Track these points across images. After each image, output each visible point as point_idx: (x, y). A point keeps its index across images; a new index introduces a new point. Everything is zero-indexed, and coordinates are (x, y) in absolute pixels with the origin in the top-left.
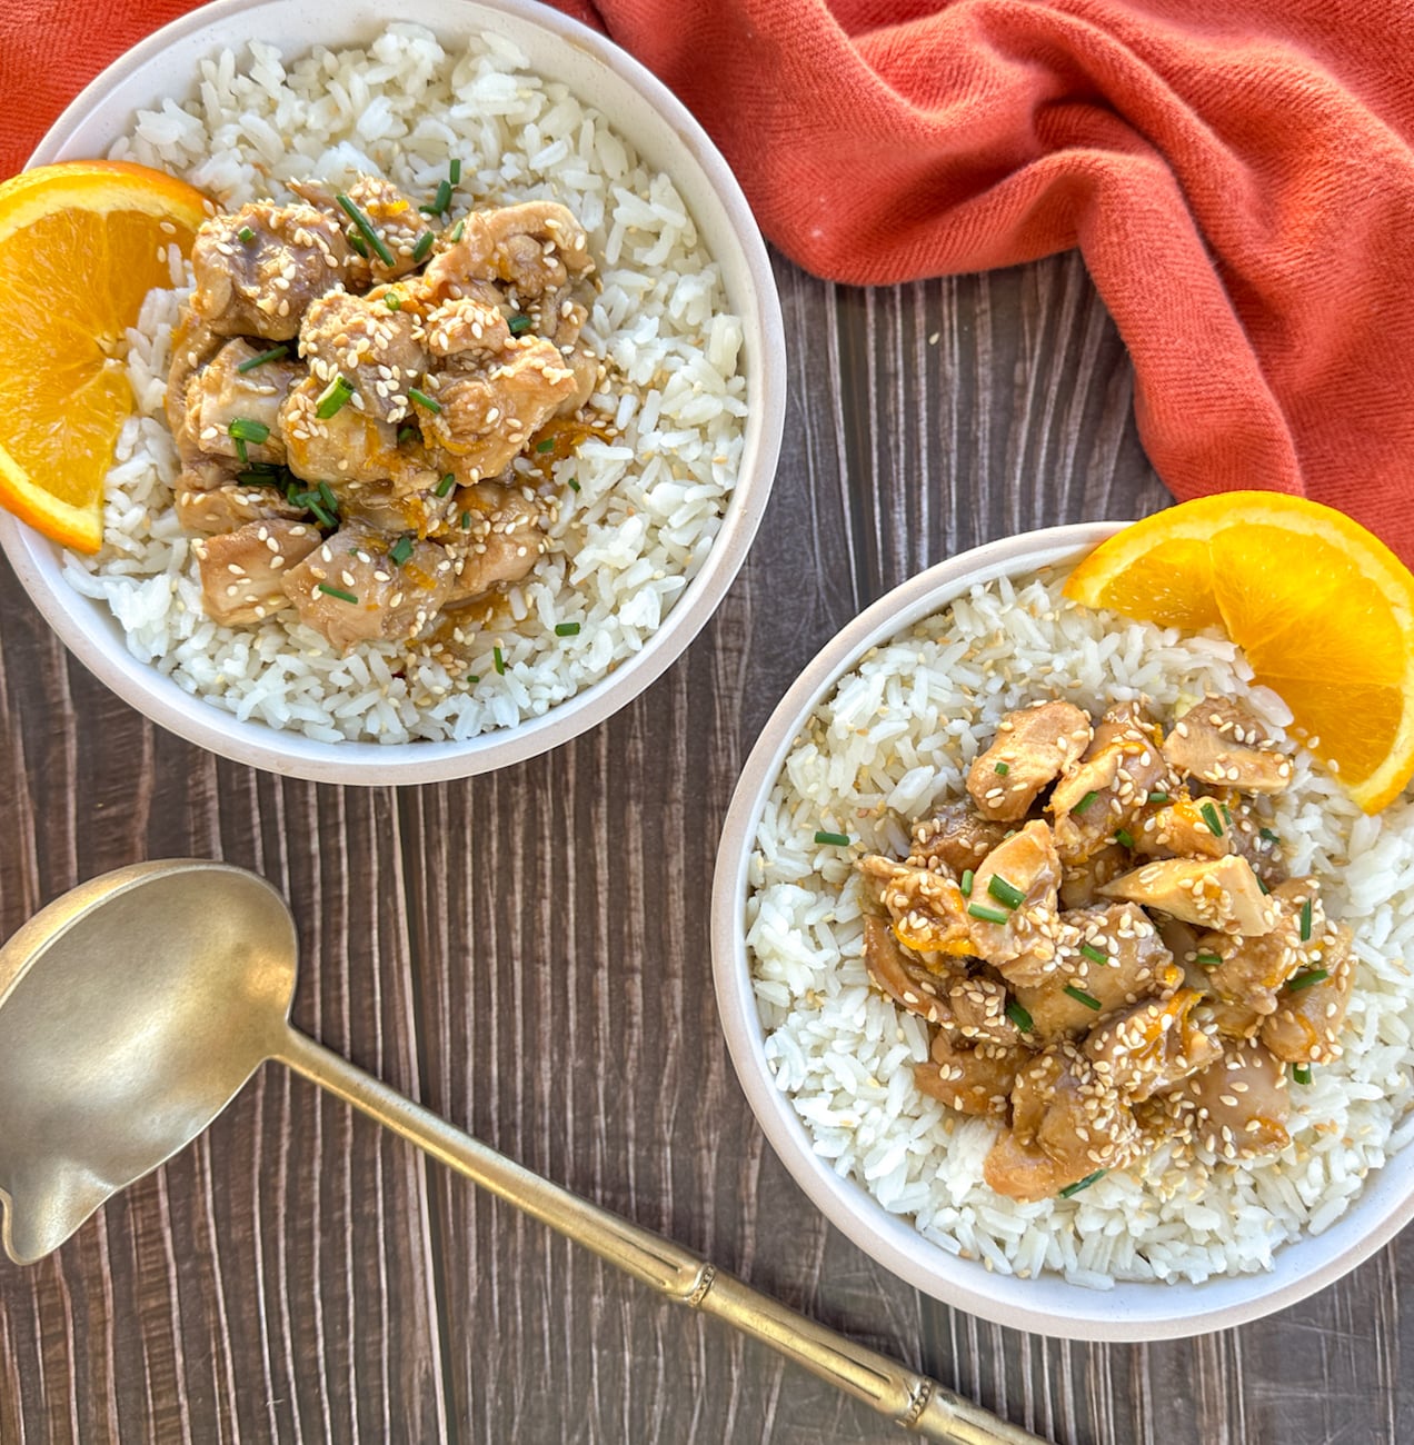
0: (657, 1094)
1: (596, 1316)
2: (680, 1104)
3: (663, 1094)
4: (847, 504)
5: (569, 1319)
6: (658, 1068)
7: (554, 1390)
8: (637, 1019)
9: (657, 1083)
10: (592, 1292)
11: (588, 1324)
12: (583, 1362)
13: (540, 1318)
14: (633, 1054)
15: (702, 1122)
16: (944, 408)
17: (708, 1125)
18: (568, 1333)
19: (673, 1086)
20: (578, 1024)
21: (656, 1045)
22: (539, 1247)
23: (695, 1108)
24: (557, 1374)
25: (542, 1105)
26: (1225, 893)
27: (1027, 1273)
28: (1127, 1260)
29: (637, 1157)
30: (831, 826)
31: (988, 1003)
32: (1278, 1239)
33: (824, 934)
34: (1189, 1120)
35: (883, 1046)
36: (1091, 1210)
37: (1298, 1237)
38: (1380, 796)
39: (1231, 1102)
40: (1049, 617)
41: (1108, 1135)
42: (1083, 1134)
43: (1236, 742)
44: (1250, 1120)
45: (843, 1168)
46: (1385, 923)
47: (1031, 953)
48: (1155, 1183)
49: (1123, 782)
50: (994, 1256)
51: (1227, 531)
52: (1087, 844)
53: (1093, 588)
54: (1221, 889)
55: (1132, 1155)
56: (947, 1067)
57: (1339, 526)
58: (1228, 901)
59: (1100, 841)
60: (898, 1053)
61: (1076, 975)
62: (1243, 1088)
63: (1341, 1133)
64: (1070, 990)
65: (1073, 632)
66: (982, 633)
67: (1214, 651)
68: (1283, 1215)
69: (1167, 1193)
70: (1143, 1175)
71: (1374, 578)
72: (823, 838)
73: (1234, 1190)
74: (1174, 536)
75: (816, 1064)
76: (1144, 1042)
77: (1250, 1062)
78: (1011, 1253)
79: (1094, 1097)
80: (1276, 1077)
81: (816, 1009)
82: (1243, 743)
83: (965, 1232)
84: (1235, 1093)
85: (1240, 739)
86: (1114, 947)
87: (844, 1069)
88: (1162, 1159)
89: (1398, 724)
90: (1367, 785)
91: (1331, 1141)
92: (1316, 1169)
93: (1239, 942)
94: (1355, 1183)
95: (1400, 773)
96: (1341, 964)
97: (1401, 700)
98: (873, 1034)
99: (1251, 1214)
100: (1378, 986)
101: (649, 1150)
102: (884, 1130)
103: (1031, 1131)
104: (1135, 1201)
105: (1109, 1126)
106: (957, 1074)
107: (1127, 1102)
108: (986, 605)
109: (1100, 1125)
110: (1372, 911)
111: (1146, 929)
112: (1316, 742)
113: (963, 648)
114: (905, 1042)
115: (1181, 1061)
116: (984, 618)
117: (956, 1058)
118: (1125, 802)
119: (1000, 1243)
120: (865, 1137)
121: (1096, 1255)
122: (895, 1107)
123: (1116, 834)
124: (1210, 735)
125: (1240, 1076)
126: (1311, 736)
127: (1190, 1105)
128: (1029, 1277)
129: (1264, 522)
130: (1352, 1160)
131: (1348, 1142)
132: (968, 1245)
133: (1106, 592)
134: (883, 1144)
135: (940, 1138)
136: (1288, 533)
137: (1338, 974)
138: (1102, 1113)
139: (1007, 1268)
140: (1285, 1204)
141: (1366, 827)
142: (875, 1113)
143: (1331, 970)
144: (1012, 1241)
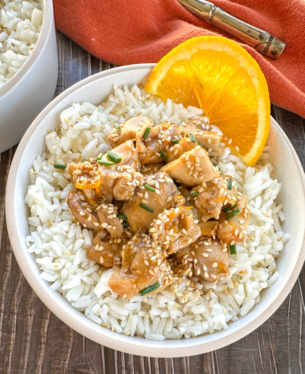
0: (13, 295)
2: (22, 299)
3: (16, 295)
6: (15, 286)
8: (9, 269)
9: (14, 291)
14: (6, 281)
15: (30, 306)
17: (31, 307)
19: (19, 293)
21: (15, 278)
23: (27, 301)
26: (197, 158)
27: (129, 333)
28: (170, 327)
29: (4, 318)
30: (61, 162)
31: (109, 208)
32: (229, 317)
34: (191, 265)
35: (75, 239)
37: (237, 318)
38: (254, 158)
39: (206, 255)
40: (141, 98)
41: (157, 263)
42: (147, 263)
43: (202, 129)
44: (213, 262)
46: (259, 199)
48: (180, 295)
49: (162, 134)
50: (115, 325)
51: (195, 53)
52: (149, 152)
53: (154, 86)
54: (196, 156)
55: (169, 279)
56: (97, 245)
57: (231, 45)
58: (198, 161)
59: (153, 154)
60: (79, 242)
61: (143, 198)
62: (210, 250)
63: (249, 275)
64: (142, 205)
65: (148, 103)
66: (117, 102)
67: (195, 112)
68: (230, 309)
69: (185, 299)
70: (175, 291)
71: (244, 66)
72: (57, 166)
73: (211, 299)
74: (178, 59)
75: (46, 246)
76: (168, 220)
77: (213, 244)
78: (123, 324)
79: (151, 248)
80: (223, 248)
81: (49, 226)
82: (205, 129)
83: (104, 315)
84: (207, 252)
85: (204, 128)
86: (157, 185)
87: (58, 247)
88: (182, 286)
89: (257, 127)
90: (249, 154)
91: (246, 278)
92: (241, 287)
93: (205, 185)
94: (257, 293)
95: (260, 147)
96: (244, 209)
97: (257, 117)
98: (71, 235)
99: (217, 306)
100: (259, 223)
101: (9, 316)
102: (72, 271)
103: (128, 266)
104: (172, 303)
105: (157, 259)
106: (101, 248)
107: (166, 255)
108: (119, 92)
109: (153, 258)
110: (254, 196)
111: (170, 180)
112: (230, 142)
113: (110, 109)
114: (83, 238)
115: (184, 231)
116: (118, 97)
117: (102, 243)
118: (163, 140)
119: (119, 321)
120: (64, 273)
121: (158, 327)
122: (77, 262)
123: (160, 152)
124: (194, 126)
125: (209, 247)
126: (229, 139)
127: (191, 260)
128: (130, 335)
129: (206, 48)
130: (255, 284)
131: (252, 279)
132: (105, 321)
134: (71, 276)
136: (214, 51)
137: (243, 212)
138: (155, 254)
139: (120, 330)
140: (230, 305)
141: (250, 170)
142: (69, 264)
143: (241, 210)
144: (123, 319)
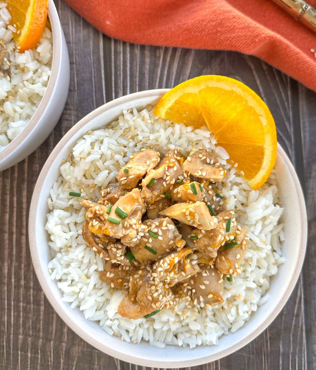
1: (20, 341)
4: (104, 92)
5: (12, 342)
7: (7, 364)
10: (19, 334)
11: (17, 344)
12: (16, 356)
13: (3, 342)
16: (135, 63)
18: (11, 346)
20: (16, 252)
22: (3, 320)
24: (8, 359)
25: (5, 277)
26: (196, 214)
27: (136, 342)
28: (170, 338)
29: (33, 294)
30: (75, 190)
31: (118, 252)
32: (220, 333)
33: (72, 226)
34: (189, 293)
35: (90, 264)
36: (158, 321)
37: (227, 333)
38: (258, 184)
39: (203, 287)
40: (149, 121)
41: (158, 299)
42: (150, 298)
43: (207, 164)
44: (209, 294)
45: (74, 305)
46: (259, 226)
47: (128, 235)
48: (180, 313)
49: (167, 176)
50: (125, 336)
51: (203, 89)
52: (154, 197)
53: (163, 111)
54: (195, 213)
55: (170, 304)
56: (108, 273)
57: (239, 86)
58: (197, 217)
59: (158, 196)
60: (94, 268)
61: (148, 242)
62: (207, 283)
63: (242, 298)
64: (146, 247)
65: (157, 127)
66: (127, 126)
67: (203, 134)
68: (222, 325)
69: (183, 317)
70: (175, 310)
71: (253, 106)
72: (72, 194)
73: (207, 316)
74: (186, 92)
75: (66, 271)
76: (169, 267)
77: (210, 274)
78: (131, 335)
79: (154, 285)
80: (219, 279)
81: (67, 252)
82: (210, 164)
83: (115, 328)
84: (204, 284)
85: (208, 162)
86: (160, 233)
87: (74, 273)
88: (182, 305)
89: (263, 159)
90: (254, 179)
91: (239, 301)
92: (233, 311)
93: (203, 232)
94: (247, 316)
95: (264, 176)
96: (243, 241)
97: (264, 150)
98: (86, 261)
99: (211, 325)
100: (257, 249)
102: (88, 293)
103: (134, 295)
104: (172, 319)
105: (159, 295)
106: (112, 275)
107: (167, 287)
108: (128, 116)
109: (155, 295)
110: (255, 223)
111: (172, 227)
112: (236, 165)
113: (121, 132)
114: (96, 264)
115: (183, 273)
116: (128, 121)
117: (113, 270)
118: (168, 183)
119: (127, 331)
120: (81, 295)
121: (160, 336)
122: (91, 286)
123: (164, 194)
124: (198, 161)
125: (207, 278)
126: (235, 163)
127: (190, 288)
128: (137, 343)
129: (214, 86)
130: (246, 308)
131: (245, 302)
132: (116, 332)
133: (167, 113)
134: (87, 298)
135: (108, 296)
136: (223, 90)
137: (241, 244)
138: (157, 291)
139: (128, 340)
140: (224, 322)
141: (254, 194)
142: (85, 288)
143: (239, 243)
144: (131, 331)
